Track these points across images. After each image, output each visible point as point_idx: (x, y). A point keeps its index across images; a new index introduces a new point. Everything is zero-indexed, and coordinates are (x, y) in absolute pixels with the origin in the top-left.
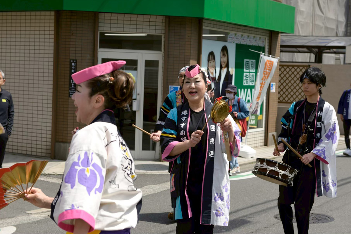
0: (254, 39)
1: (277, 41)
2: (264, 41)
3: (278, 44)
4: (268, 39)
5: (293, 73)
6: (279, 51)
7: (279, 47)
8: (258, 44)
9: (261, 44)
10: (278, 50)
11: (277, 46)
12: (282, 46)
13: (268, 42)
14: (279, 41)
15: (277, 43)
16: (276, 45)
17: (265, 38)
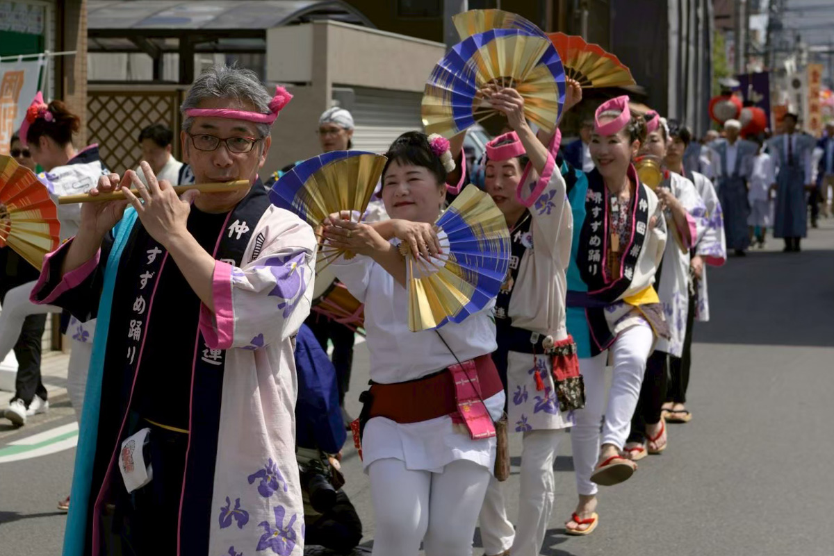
0: (12, 9)
1: (78, 16)
2: (42, 16)
3: (80, 27)
4: (52, 12)
5: (129, 116)
6: (85, 48)
7: (86, 34)
8: (25, 27)
9: (32, 28)
10: (83, 44)
11: (80, 33)
12: (93, 33)
13: (52, 21)
14: (83, 16)
15: (77, 22)
16: (77, 29)
17: (45, 8)
